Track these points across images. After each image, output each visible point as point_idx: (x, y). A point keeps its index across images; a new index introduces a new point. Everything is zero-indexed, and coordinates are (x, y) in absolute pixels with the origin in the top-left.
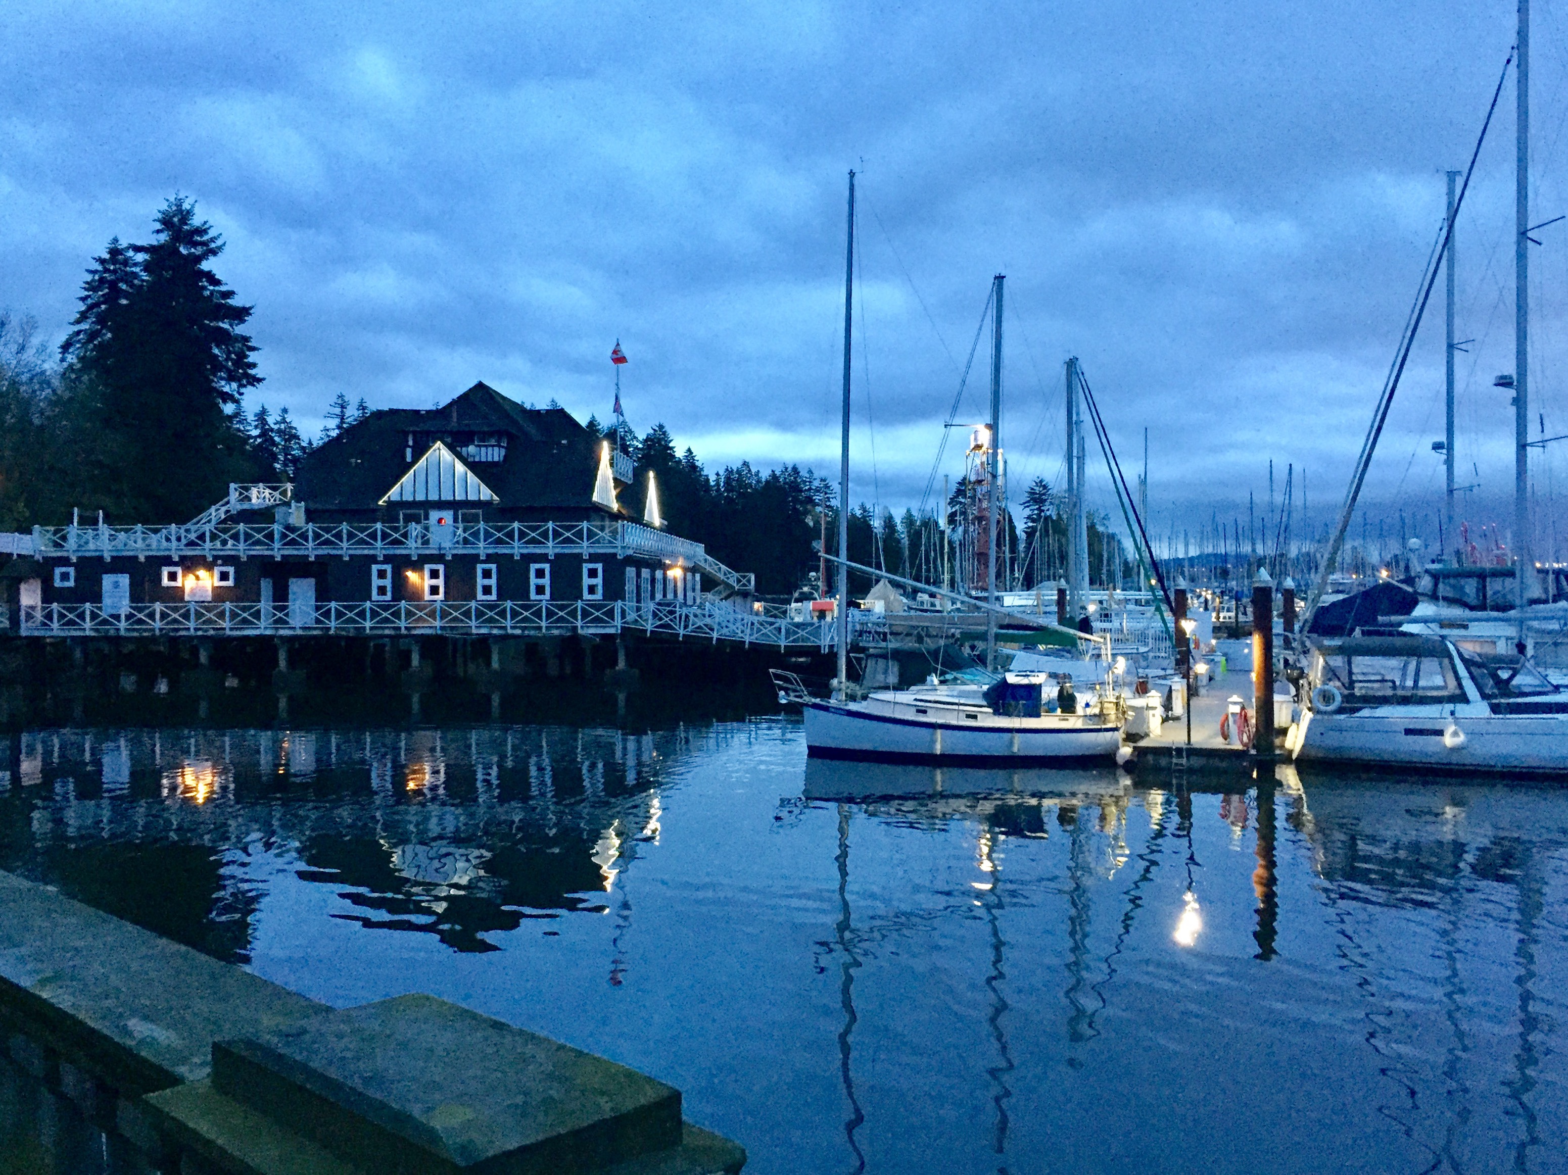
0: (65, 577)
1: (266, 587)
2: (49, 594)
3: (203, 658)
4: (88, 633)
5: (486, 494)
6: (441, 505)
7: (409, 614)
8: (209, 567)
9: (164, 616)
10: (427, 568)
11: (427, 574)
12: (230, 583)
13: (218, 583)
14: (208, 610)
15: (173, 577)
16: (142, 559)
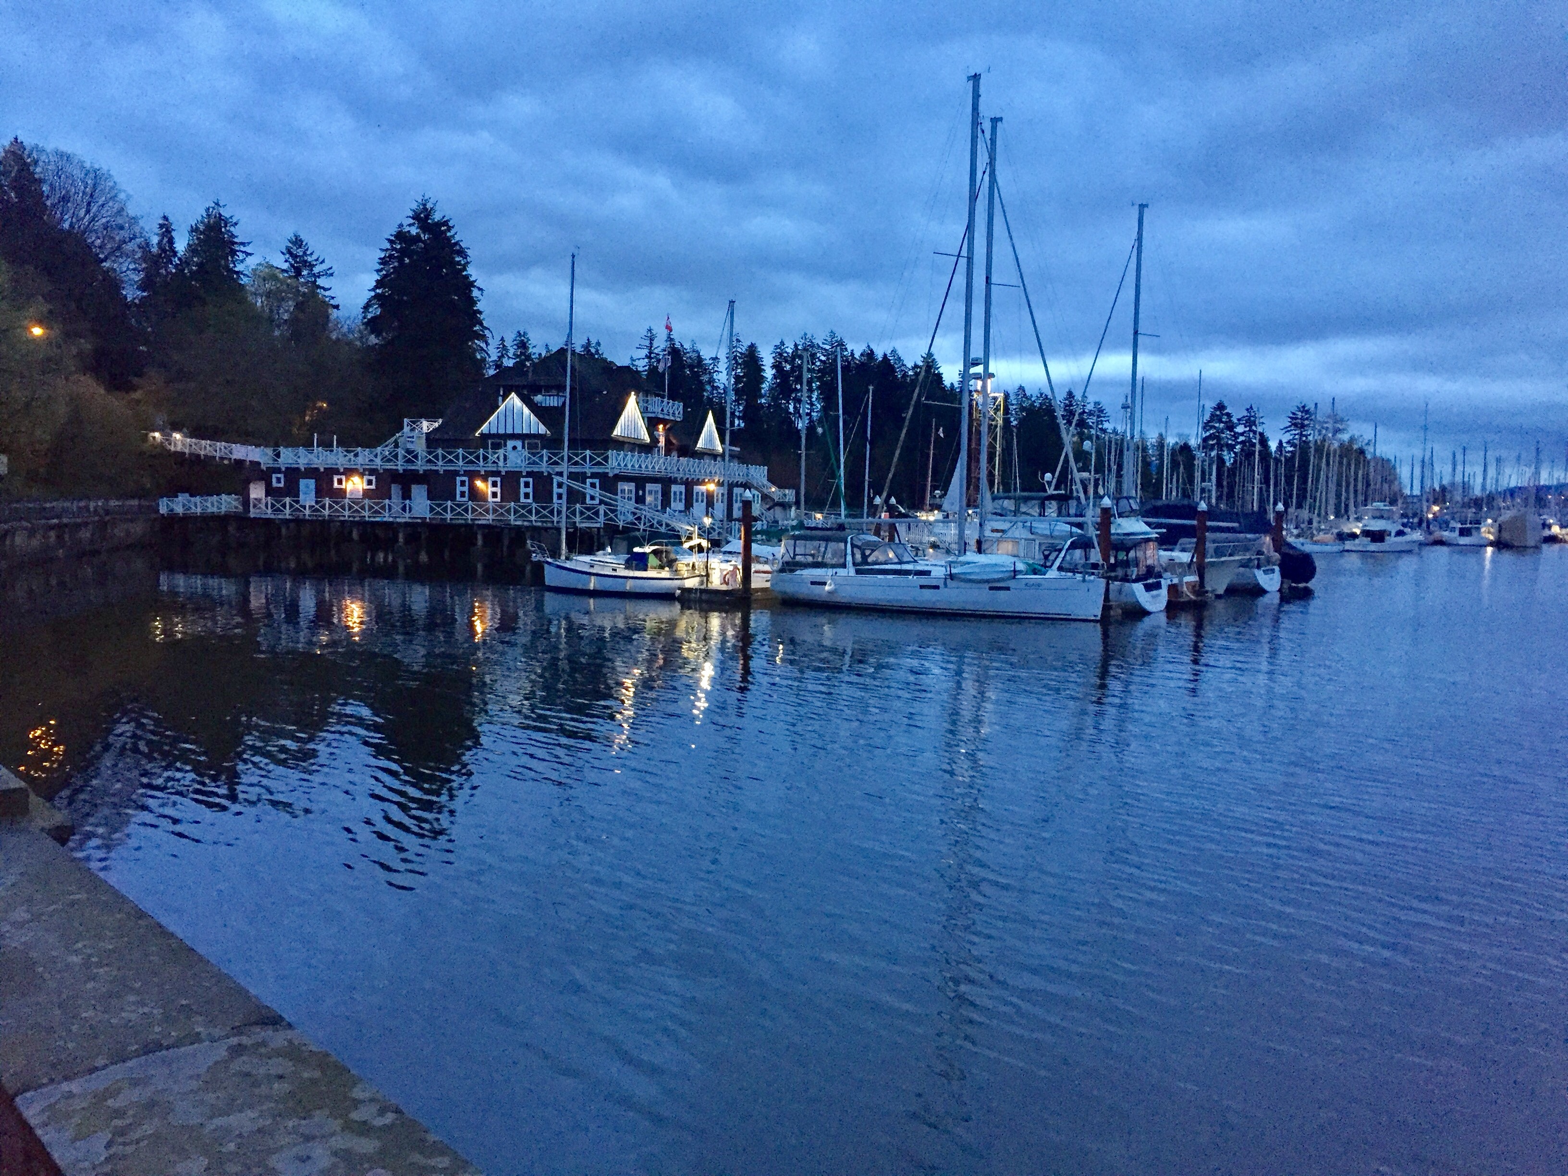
0: (279, 481)
1: (395, 490)
2: (269, 491)
3: (355, 535)
4: (288, 517)
5: (542, 429)
6: (514, 436)
7: (474, 510)
8: (362, 475)
9: (331, 507)
10: (491, 479)
11: (490, 483)
12: (373, 487)
13: (366, 487)
14: (357, 504)
15: (340, 482)
16: (322, 470)
